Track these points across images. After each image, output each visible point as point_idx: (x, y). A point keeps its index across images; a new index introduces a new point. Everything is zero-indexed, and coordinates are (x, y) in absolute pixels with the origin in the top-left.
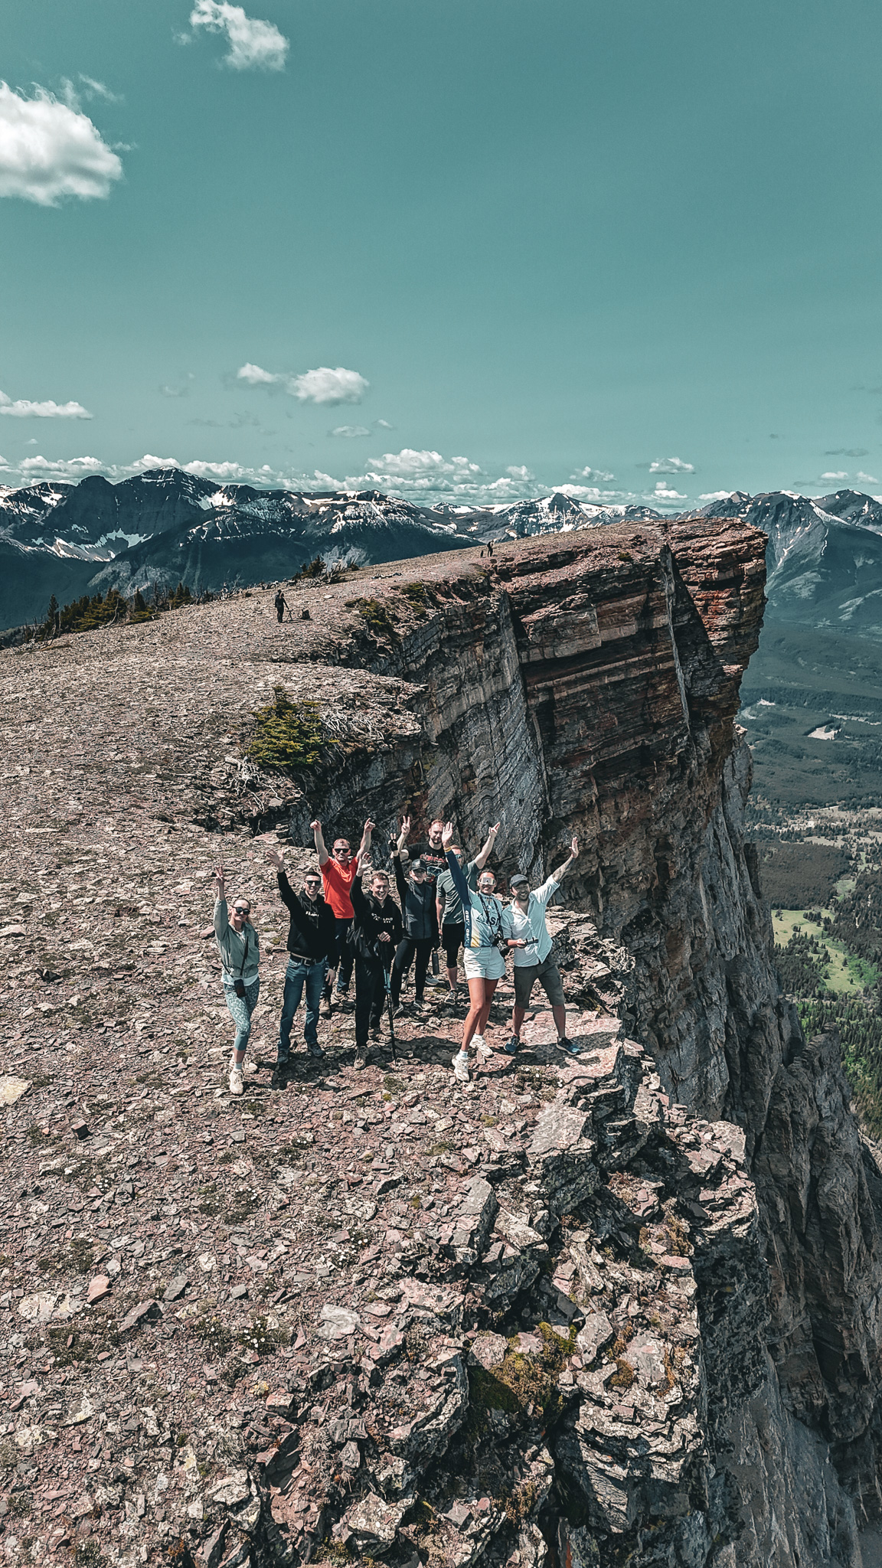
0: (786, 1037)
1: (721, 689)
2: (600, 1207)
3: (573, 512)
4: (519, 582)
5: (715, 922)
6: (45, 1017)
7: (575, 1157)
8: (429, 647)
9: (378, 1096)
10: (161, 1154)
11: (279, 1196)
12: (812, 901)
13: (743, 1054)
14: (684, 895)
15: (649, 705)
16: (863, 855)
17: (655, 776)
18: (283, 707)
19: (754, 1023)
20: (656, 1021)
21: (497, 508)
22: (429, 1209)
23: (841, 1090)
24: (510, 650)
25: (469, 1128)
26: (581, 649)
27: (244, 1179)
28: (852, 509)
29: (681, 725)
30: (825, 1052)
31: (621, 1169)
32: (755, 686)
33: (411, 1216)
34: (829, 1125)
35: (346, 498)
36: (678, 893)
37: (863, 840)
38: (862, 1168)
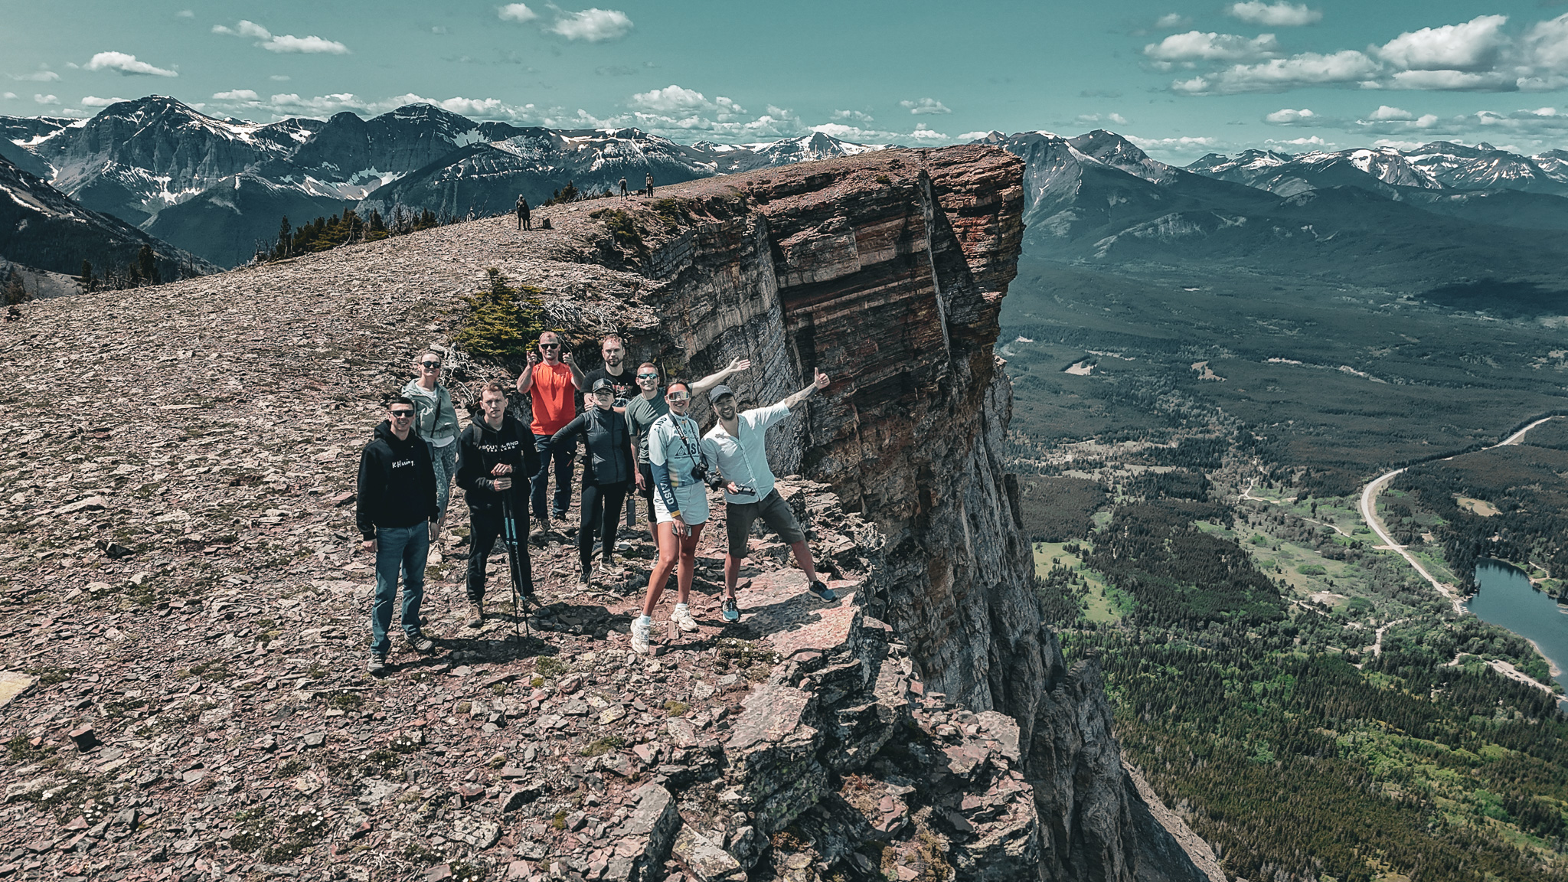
0: (1049, 663)
1: (980, 316)
2: (828, 821)
3: (834, 151)
4: (777, 205)
5: (977, 549)
6: (93, 599)
7: (789, 750)
8: (681, 263)
9: (525, 682)
10: (194, 767)
11: (358, 819)
12: (1071, 533)
13: (1007, 682)
14: (946, 522)
15: (910, 331)
16: (1119, 487)
17: (916, 403)
18: (499, 291)
19: (1017, 650)
20: (920, 650)
21: (759, 147)
22: (577, 829)
23: (1103, 715)
24: (768, 273)
25: (647, 718)
26: (840, 273)
27: (309, 797)
28: (1104, 150)
29: (941, 351)
30: (1086, 678)
31: (859, 771)
32: (1015, 324)
33: (550, 840)
34: (1092, 750)
35: (605, 136)
36: (940, 520)
37: (1119, 473)
38: (1124, 791)
